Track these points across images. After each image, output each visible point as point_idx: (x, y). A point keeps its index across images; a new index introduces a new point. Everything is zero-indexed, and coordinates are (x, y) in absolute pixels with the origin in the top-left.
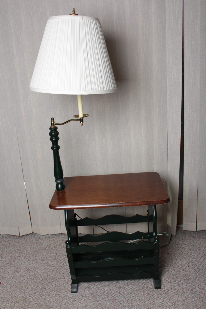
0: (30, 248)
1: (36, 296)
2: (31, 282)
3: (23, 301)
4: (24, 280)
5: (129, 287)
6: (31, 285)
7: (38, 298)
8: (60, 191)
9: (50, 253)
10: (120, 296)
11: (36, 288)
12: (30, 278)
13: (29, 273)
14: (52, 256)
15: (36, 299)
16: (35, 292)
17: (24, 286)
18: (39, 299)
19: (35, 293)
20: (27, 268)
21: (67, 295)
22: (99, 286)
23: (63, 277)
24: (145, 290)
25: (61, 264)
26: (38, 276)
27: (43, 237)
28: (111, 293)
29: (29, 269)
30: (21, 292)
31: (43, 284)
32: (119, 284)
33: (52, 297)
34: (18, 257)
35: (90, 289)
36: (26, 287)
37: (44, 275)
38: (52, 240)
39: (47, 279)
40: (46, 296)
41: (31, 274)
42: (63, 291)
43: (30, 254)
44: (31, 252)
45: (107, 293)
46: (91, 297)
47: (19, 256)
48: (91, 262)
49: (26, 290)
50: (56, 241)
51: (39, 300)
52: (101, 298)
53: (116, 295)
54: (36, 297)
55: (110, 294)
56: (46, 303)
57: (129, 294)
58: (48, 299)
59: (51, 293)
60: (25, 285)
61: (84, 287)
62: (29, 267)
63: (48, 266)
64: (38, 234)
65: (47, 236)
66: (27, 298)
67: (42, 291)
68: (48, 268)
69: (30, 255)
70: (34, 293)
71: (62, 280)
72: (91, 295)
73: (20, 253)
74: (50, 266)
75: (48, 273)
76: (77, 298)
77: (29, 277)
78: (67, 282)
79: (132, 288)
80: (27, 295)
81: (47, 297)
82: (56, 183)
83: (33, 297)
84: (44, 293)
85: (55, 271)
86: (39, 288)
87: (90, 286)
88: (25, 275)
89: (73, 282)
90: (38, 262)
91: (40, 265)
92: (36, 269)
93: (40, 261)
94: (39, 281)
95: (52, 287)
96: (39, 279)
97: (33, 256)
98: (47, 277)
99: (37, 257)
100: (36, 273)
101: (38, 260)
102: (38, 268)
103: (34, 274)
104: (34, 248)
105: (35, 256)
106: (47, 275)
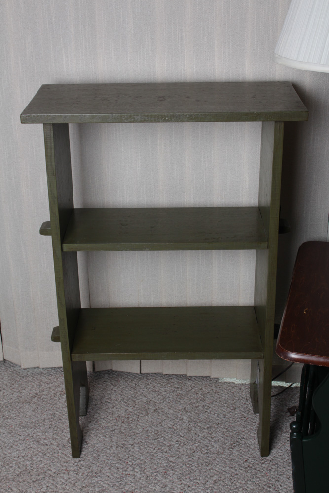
9: (39, 411)
14: (44, 420)
23: (66, 470)
25: (62, 439)
26: (11, 465)
27: (26, 371)
31: (21, 484)
37: (23, 462)
38: (46, 380)
39: (31, 473)
50: (56, 384)
63: (34, 442)
64: (16, 365)
65: (35, 370)
68: (34, 446)
71: (63, 478)
74: (38, 442)
75: (34, 458)
78: (72, 482)
85: (48, 455)
90: (12, 432)
91: (17, 440)
92: (8, 447)
93: (18, 429)
94: (12, 477)
95: (39, 491)
96: (12, 471)
97: (3, 416)
98: (31, 467)
99: (12, 419)
100: (7, 458)
101: (12, 426)
102: (12, 444)
103: (4, 459)
104: (5, 396)
105: (8, 416)
106: (31, 464)
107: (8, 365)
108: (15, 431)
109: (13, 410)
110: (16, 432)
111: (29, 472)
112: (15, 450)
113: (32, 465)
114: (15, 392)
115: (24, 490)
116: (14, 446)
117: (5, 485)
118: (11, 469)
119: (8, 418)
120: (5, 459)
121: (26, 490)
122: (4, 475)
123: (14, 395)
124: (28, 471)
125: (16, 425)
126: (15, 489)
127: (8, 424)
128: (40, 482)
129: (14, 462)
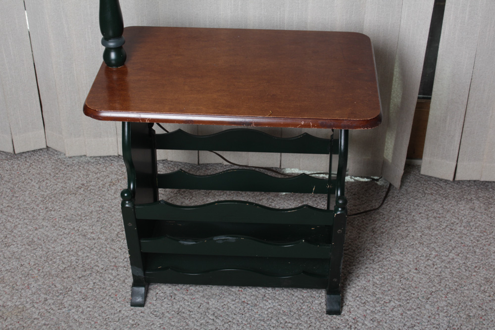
0: (39, 188)
1: (46, 308)
2: (36, 272)
3: (17, 315)
4: (22, 265)
5: (267, 304)
6: (37, 281)
7: (52, 312)
8: (114, 68)
9: (86, 203)
10: (244, 323)
11: (50, 287)
12: (36, 262)
13: (34, 251)
14: (91, 212)
15: (48, 315)
16: (46, 296)
17: (19, 280)
18: (54, 315)
19: (46, 300)
20: (28, 238)
21: (120, 311)
22: (197, 296)
23: (115, 266)
24: (304, 314)
25: (111, 233)
26: (54, 260)
27: (71, 159)
28: (223, 315)
29: (33, 241)
30: (12, 296)
31: (65, 280)
32: (244, 296)
33: (85, 312)
34: (9, 208)
35: (174, 301)
36: (24, 284)
37: (68, 257)
38: (94, 170)
39: (77, 269)
40: (70, 308)
41: (39, 253)
42: (111, 300)
43: (38, 202)
44: (40, 199)
45: (214, 314)
46: (176, 320)
47: (10, 205)
48: (182, 242)
49: (25, 292)
50: (105, 174)
51: (55, 318)
52: (199, 324)
53: (234, 321)
54: (47, 310)
55: (221, 316)
56: (71, 324)
57: (263, 320)
58: (76, 317)
59: (82, 301)
60: (23, 278)
61: (162, 294)
62: (34, 236)
63: (80, 236)
64: (61, 153)
65: (82, 159)
66: (27, 310)
67: (61, 297)
68: (80, 240)
69: (38, 206)
70: (43, 300)
71: (112, 274)
72: (176, 315)
73: (14, 199)
74: (85, 236)
75: (80, 253)
76: (143, 320)
77: (32, 260)
78: (122, 279)
79: (274, 306)
80: (27, 302)
81: (73, 310)
82: (104, 48)
83: (40, 308)
84: (67, 301)
85: (95, 250)
86: (55, 289)
87: (176, 292)
88: (23, 254)
89: (137, 283)
90: (56, 225)
91: (61, 233)
92: (52, 241)
93: (62, 222)
94: (56, 273)
95: (85, 287)
96: (56, 266)
97: (46, 208)
98: (77, 262)
99: (56, 211)
100: (51, 253)
101: (56, 219)
102: (56, 239)
103: (46, 253)
104: (48, 186)
105: (51, 208)
106: (76, 259)
107: (52, 153)
108: (59, 224)
109: (57, 202)
110: (61, 226)
111: (75, 268)
112: (59, 245)
113: (77, 261)
114: (59, 182)
115: (69, 287)
116: (58, 240)
117: (47, 281)
118: (54, 265)
119: (51, 210)
120: (48, 253)
121: (71, 287)
122: (47, 270)
123: (58, 186)
124: (73, 267)
125: (60, 218)
126: (59, 285)
127: (51, 216)
128: (86, 278)
129: (58, 258)
